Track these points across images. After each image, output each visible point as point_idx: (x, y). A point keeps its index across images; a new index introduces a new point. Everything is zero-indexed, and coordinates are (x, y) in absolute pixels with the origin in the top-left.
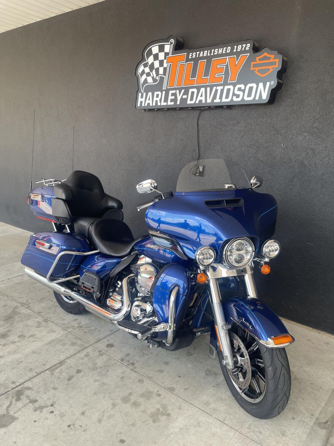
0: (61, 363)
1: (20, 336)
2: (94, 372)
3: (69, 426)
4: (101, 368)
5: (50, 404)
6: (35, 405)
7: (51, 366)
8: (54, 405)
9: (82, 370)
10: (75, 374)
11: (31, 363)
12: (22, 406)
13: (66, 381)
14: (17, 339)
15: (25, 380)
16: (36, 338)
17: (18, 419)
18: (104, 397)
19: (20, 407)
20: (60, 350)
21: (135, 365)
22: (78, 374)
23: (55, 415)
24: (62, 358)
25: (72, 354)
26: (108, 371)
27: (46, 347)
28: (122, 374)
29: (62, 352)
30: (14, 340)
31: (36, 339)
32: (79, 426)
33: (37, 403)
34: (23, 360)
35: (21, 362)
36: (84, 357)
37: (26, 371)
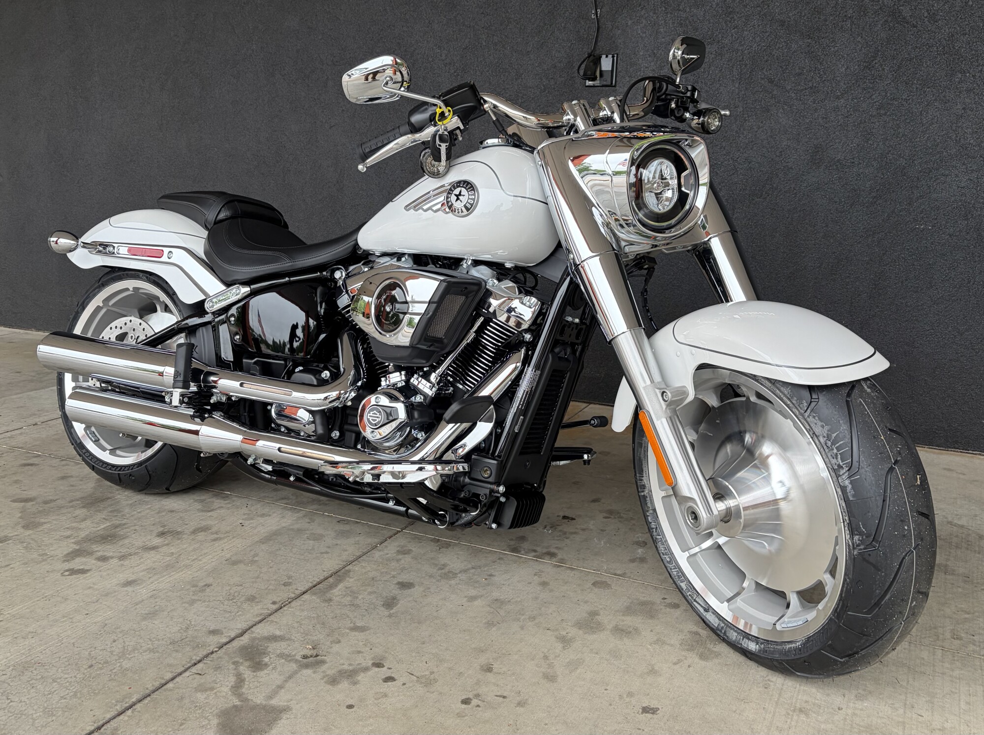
0: (339, 575)
1: (162, 534)
2: (453, 582)
3: (466, 702)
4: (465, 571)
5: (370, 662)
6: (324, 672)
7: (311, 585)
8: (384, 664)
9: (411, 581)
10: (396, 591)
11: (241, 585)
12: (282, 678)
13: (382, 609)
14: (157, 541)
15: (250, 623)
16: (216, 533)
17: (291, 710)
18: (522, 628)
19: (279, 683)
20: (313, 549)
21: (560, 556)
22: (407, 592)
23: (404, 684)
24: (331, 564)
25: (358, 554)
26: (491, 575)
27: (263, 547)
28: (536, 577)
29: (322, 553)
30: (149, 544)
31: (222, 536)
32: (497, 696)
33: (326, 666)
34: (210, 580)
35: (208, 585)
36: (400, 557)
37: (239, 604)
